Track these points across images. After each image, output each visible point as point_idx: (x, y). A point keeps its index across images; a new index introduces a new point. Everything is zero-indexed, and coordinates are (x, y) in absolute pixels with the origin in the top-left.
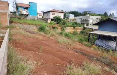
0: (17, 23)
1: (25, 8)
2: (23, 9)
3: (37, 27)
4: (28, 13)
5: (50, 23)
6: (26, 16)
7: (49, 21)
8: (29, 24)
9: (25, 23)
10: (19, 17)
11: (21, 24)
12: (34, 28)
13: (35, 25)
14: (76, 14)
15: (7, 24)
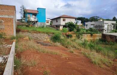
0: (26, 31)
1: (33, 15)
2: (31, 15)
3: (49, 35)
4: (36, 20)
5: (62, 30)
6: (35, 23)
7: (60, 28)
8: (39, 33)
9: (36, 32)
10: (27, 24)
11: (30, 32)
12: (46, 38)
13: (47, 33)
14: (83, 20)
15: (13, 33)
